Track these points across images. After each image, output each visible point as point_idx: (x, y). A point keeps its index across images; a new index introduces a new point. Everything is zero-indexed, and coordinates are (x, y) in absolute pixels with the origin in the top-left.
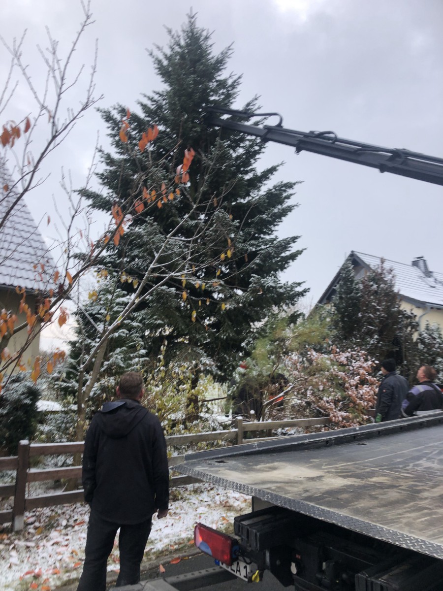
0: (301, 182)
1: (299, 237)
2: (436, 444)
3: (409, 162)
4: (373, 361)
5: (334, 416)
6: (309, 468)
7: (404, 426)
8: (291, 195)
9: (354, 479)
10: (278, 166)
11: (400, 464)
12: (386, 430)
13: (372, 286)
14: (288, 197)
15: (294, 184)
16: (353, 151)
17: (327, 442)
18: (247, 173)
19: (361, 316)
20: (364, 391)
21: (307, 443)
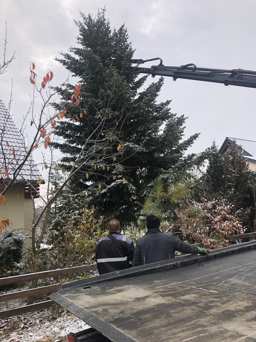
3: (243, 77)
4: (231, 205)
5: (205, 242)
9: (170, 298)
11: (215, 282)
13: (230, 157)
16: (207, 74)
17: (174, 266)
19: (224, 177)
20: (225, 225)
21: (159, 268)
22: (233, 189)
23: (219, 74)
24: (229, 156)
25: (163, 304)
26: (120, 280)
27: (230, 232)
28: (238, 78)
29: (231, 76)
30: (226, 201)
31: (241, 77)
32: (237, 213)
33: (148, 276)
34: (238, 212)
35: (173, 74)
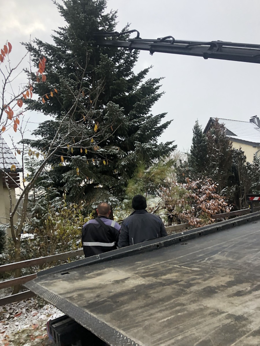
0: (163, 78)
1: (166, 113)
3: (223, 49)
4: (216, 184)
5: (192, 222)
7: (220, 227)
8: (159, 86)
10: (148, 69)
14: (158, 88)
15: (159, 79)
17: (158, 246)
19: (208, 156)
21: (141, 249)
22: (217, 168)
23: (198, 47)
24: (213, 135)
25: (143, 285)
26: (100, 264)
27: (216, 211)
28: (217, 51)
29: (210, 49)
30: (211, 181)
31: (220, 49)
32: (223, 192)
33: (130, 258)
34: (223, 190)
35: (149, 47)
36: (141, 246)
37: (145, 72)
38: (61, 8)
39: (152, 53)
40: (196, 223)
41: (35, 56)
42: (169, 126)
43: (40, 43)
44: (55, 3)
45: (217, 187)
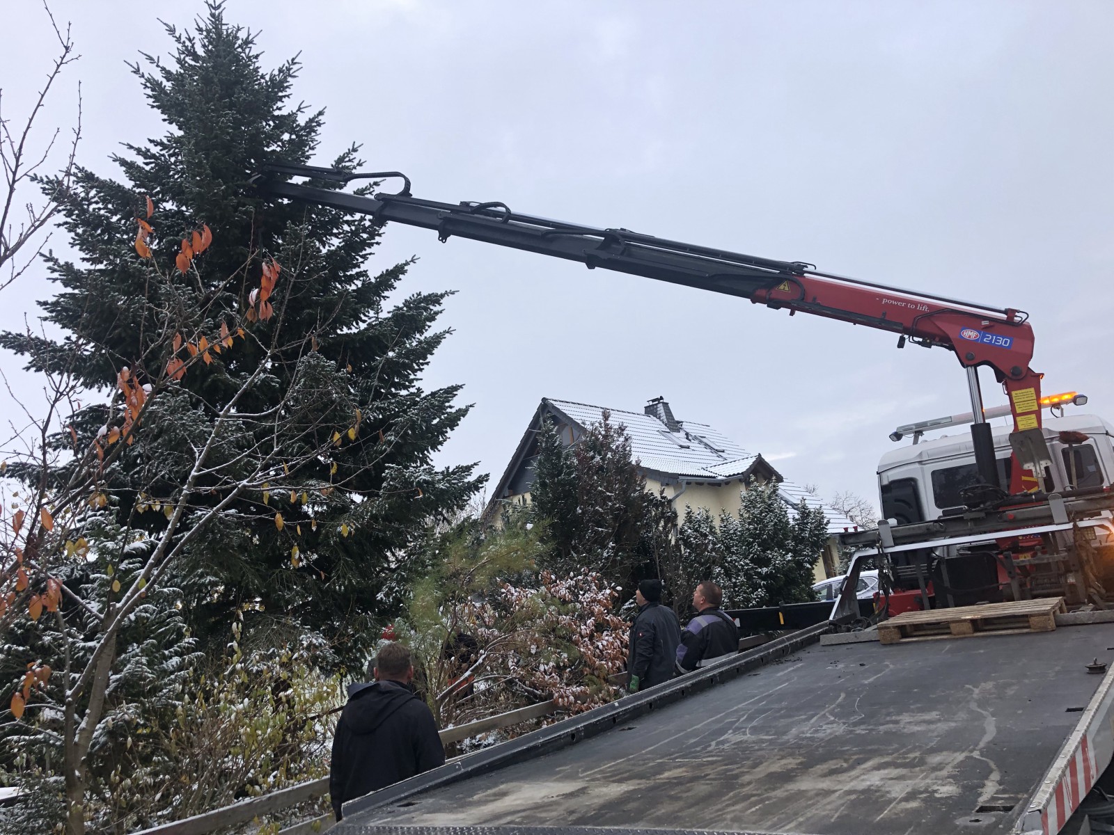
0: (453, 293)
1: (461, 387)
2: (740, 706)
3: (634, 250)
4: (614, 588)
5: (562, 697)
6: (558, 780)
7: (687, 688)
8: (436, 313)
9: (635, 781)
10: (407, 264)
11: (697, 747)
12: (660, 698)
13: (593, 457)
14: (432, 319)
15: (442, 296)
16: (540, 234)
17: (573, 735)
18: (350, 279)
19: (580, 511)
20: (605, 643)
21: (543, 744)
22: (611, 544)
23: (574, 238)
26: (468, 781)
27: (618, 663)
28: (622, 254)
29: (603, 246)
30: (598, 579)
31: (627, 250)
32: (626, 609)
33: (543, 761)
34: (626, 606)
35: (438, 222)
36: (539, 739)
37: (398, 271)
38: (154, 85)
39: (443, 237)
40: (572, 698)
41: (69, 214)
42: (463, 422)
43: (88, 179)
44: (137, 71)
45: (617, 595)
